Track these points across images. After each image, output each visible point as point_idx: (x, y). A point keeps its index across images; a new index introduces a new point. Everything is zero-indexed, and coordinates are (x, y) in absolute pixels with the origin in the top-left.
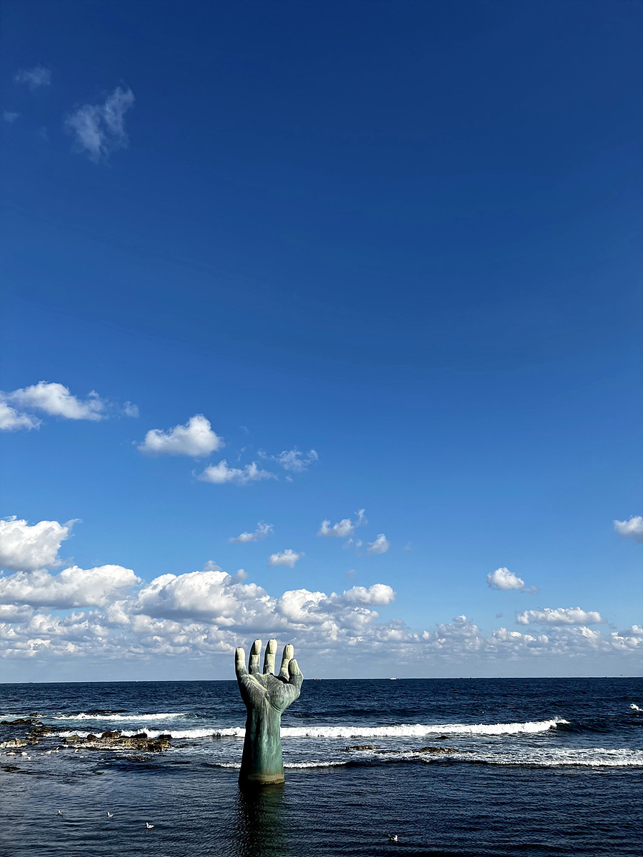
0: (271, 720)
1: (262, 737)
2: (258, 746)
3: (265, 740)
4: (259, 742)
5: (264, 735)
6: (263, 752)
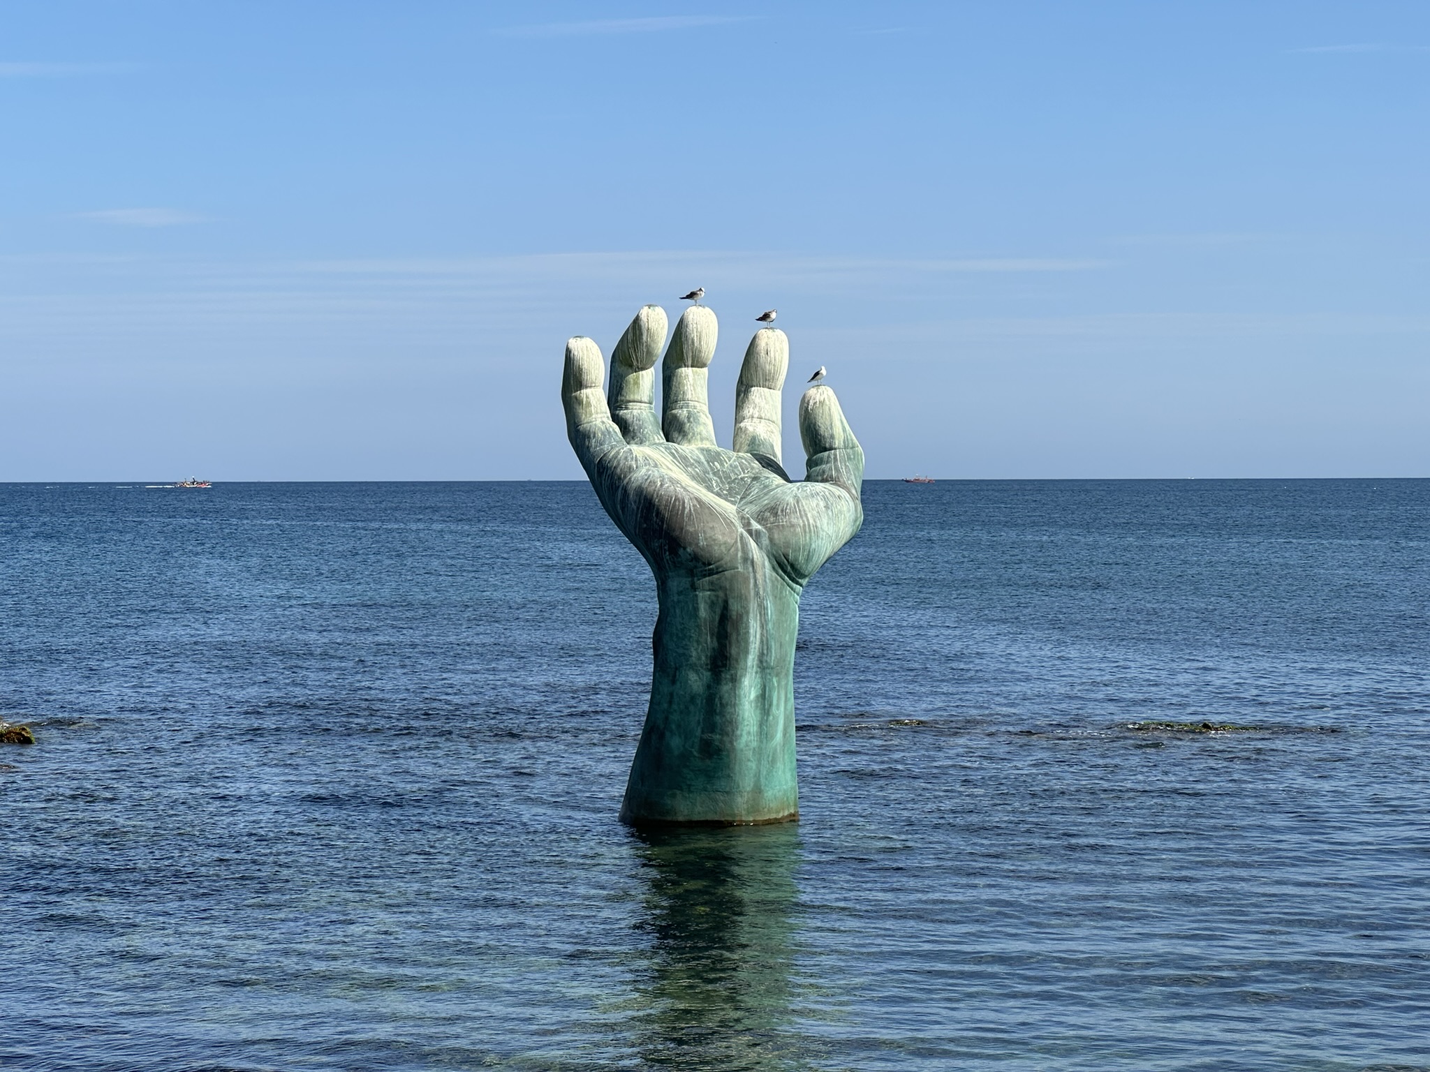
1: (740, 679)
2: (722, 714)
3: (750, 693)
4: (724, 702)
5: (748, 676)
6: (741, 735)
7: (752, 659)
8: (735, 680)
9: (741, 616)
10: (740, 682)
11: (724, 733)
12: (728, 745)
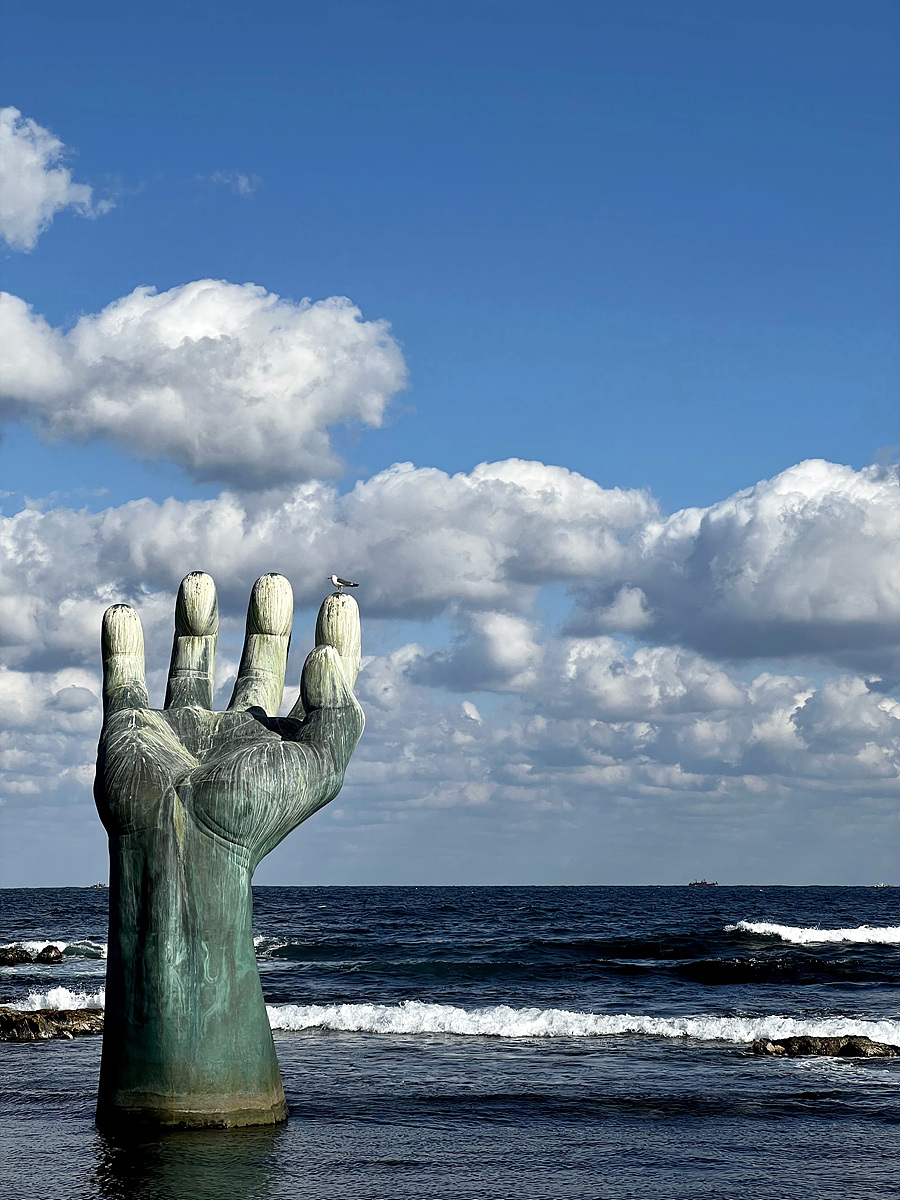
0: (196, 878)
1: (162, 943)
2: (148, 979)
3: (175, 958)
4: (149, 966)
5: (171, 938)
6: (167, 1003)
7: (174, 922)
8: (158, 944)
9: (158, 876)
10: (163, 946)
11: (151, 1000)
12: (154, 1013)
